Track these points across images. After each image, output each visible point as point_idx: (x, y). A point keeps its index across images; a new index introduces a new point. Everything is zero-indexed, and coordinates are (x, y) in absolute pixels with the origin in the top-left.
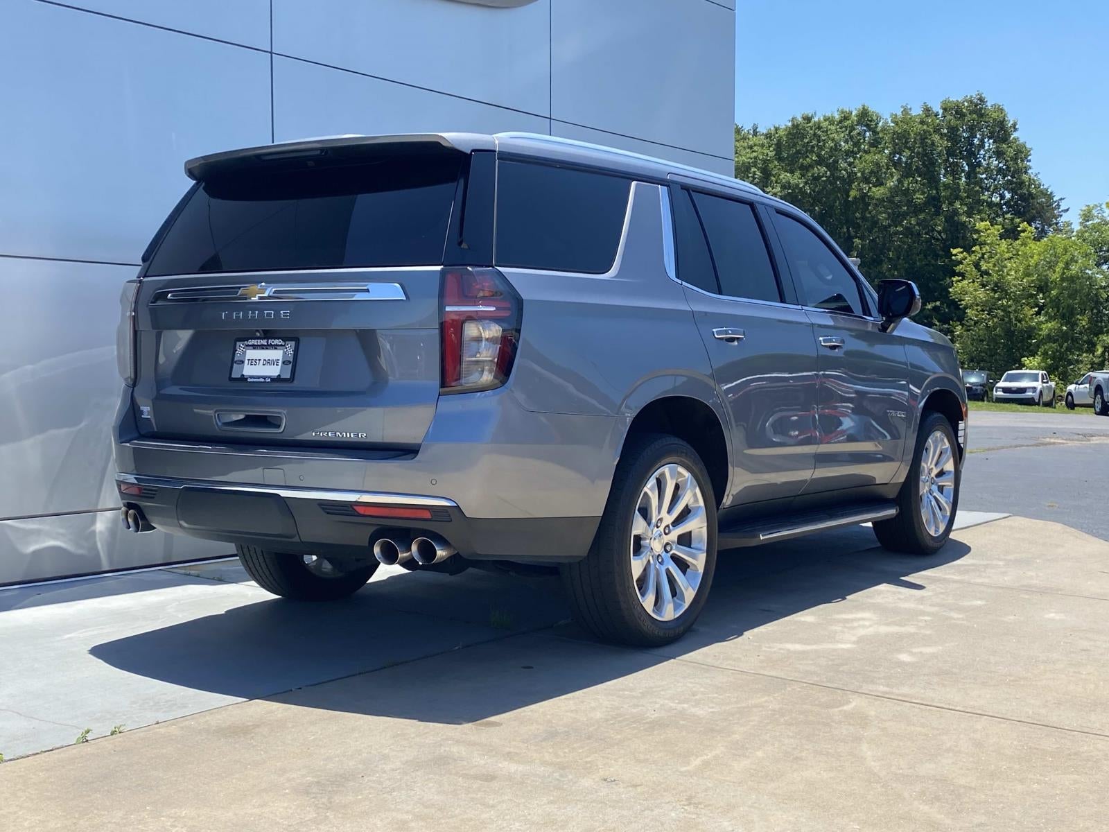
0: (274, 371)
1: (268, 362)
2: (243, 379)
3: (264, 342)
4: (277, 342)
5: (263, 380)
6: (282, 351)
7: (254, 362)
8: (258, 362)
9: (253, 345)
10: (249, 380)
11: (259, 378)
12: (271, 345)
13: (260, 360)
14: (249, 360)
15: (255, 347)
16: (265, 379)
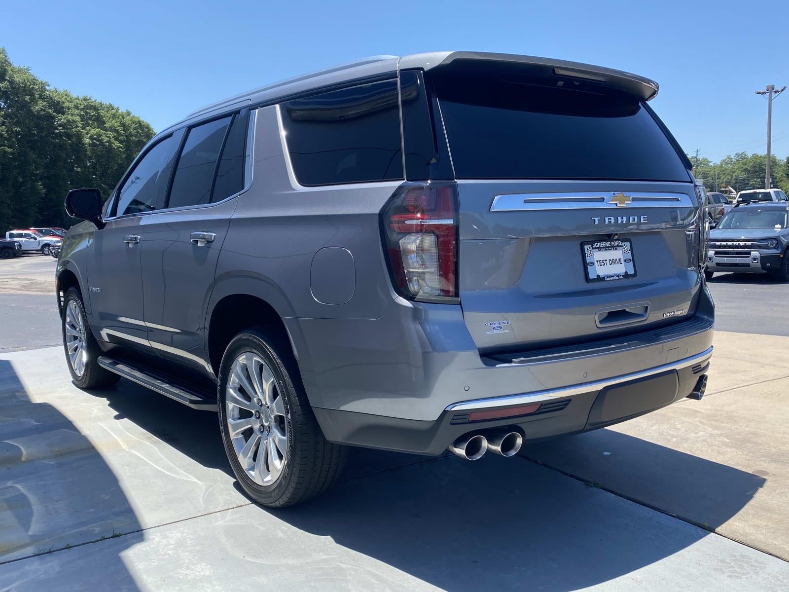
0: (620, 269)
1: (613, 262)
2: (599, 279)
3: (608, 244)
4: (617, 243)
5: (617, 278)
6: (621, 251)
7: (602, 263)
8: (605, 262)
9: (598, 248)
10: (607, 279)
11: (614, 277)
12: (613, 246)
13: (606, 260)
14: (597, 261)
15: (600, 249)
16: (618, 276)
